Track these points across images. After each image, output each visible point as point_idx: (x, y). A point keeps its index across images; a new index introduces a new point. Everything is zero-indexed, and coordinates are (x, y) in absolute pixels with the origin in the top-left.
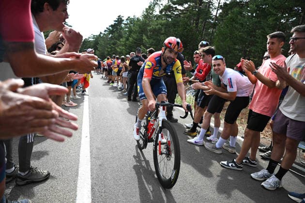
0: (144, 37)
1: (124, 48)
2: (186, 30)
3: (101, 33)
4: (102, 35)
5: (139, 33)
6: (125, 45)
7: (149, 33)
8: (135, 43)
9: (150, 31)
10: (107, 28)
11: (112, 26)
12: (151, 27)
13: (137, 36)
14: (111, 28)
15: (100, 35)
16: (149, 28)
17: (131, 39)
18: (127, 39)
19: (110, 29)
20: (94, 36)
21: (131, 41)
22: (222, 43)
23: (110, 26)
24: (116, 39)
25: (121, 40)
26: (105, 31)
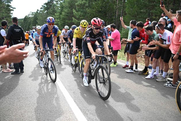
0: (74, 11)
1: (59, 20)
2: (104, 3)
3: (38, 10)
4: (39, 12)
5: (69, 8)
6: (60, 18)
7: (77, 7)
8: (67, 16)
9: (78, 6)
10: (42, 6)
11: (46, 4)
12: (78, 3)
13: (68, 10)
14: (45, 5)
15: (37, 12)
16: (76, 4)
17: (63, 13)
18: (61, 14)
19: (45, 7)
20: (33, 13)
21: (64, 15)
22: (131, 9)
23: (44, 4)
24: (52, 14)
25: (56, 14)
26: (41, 8)
